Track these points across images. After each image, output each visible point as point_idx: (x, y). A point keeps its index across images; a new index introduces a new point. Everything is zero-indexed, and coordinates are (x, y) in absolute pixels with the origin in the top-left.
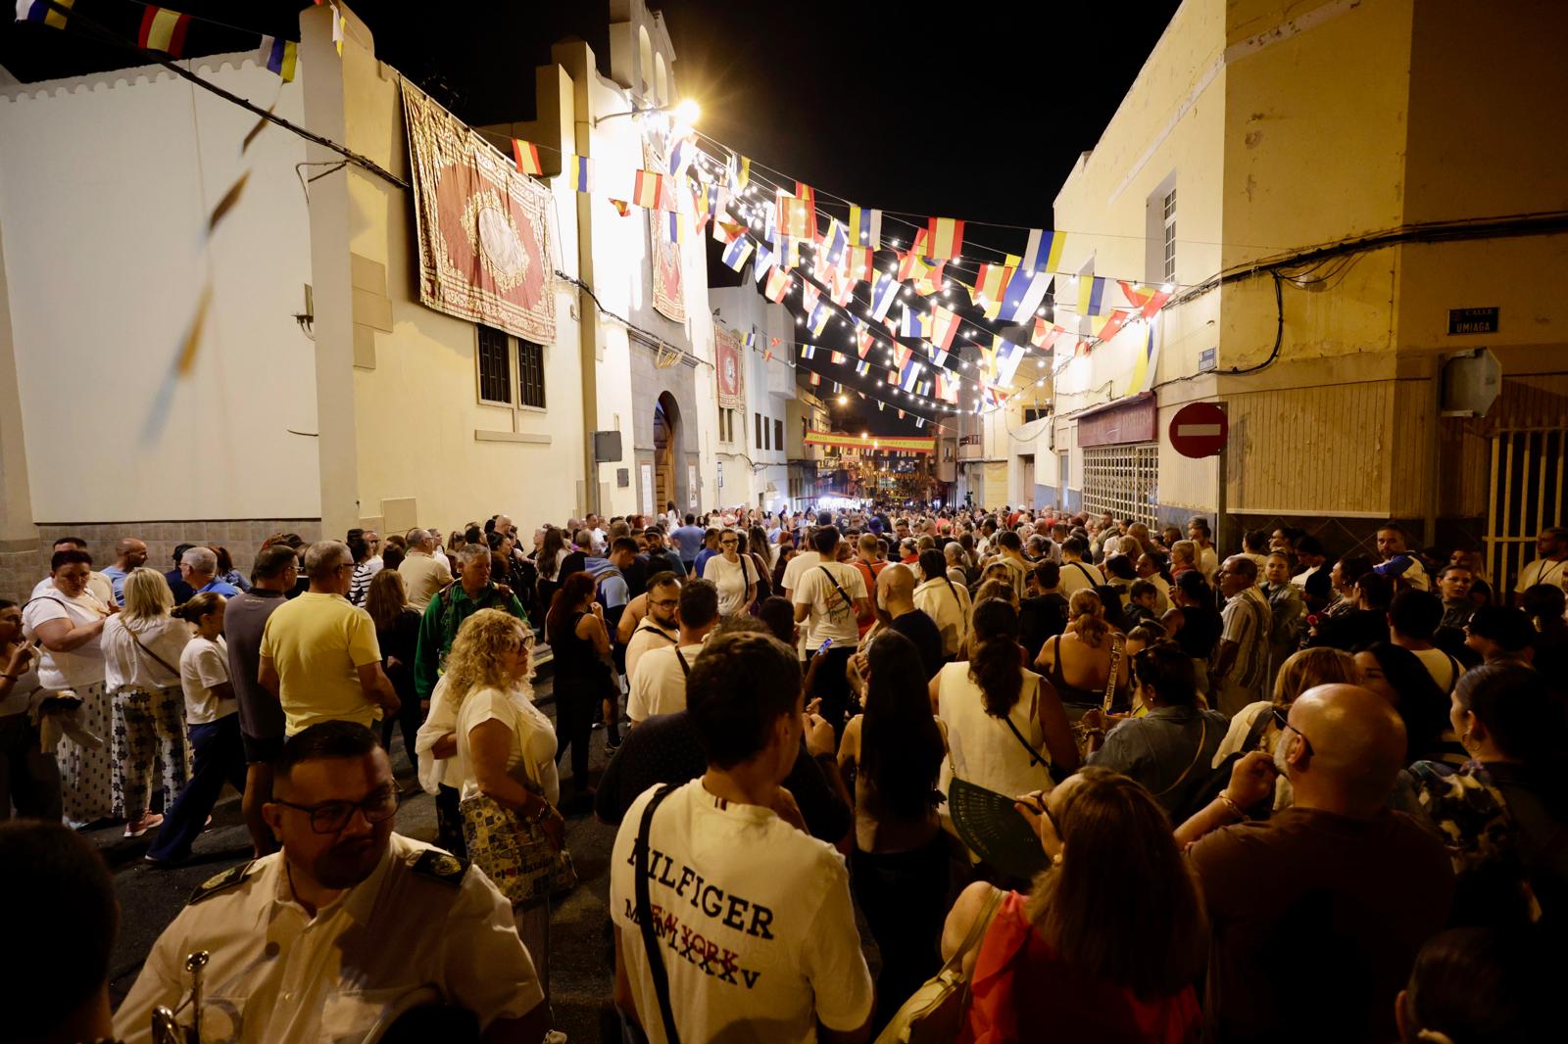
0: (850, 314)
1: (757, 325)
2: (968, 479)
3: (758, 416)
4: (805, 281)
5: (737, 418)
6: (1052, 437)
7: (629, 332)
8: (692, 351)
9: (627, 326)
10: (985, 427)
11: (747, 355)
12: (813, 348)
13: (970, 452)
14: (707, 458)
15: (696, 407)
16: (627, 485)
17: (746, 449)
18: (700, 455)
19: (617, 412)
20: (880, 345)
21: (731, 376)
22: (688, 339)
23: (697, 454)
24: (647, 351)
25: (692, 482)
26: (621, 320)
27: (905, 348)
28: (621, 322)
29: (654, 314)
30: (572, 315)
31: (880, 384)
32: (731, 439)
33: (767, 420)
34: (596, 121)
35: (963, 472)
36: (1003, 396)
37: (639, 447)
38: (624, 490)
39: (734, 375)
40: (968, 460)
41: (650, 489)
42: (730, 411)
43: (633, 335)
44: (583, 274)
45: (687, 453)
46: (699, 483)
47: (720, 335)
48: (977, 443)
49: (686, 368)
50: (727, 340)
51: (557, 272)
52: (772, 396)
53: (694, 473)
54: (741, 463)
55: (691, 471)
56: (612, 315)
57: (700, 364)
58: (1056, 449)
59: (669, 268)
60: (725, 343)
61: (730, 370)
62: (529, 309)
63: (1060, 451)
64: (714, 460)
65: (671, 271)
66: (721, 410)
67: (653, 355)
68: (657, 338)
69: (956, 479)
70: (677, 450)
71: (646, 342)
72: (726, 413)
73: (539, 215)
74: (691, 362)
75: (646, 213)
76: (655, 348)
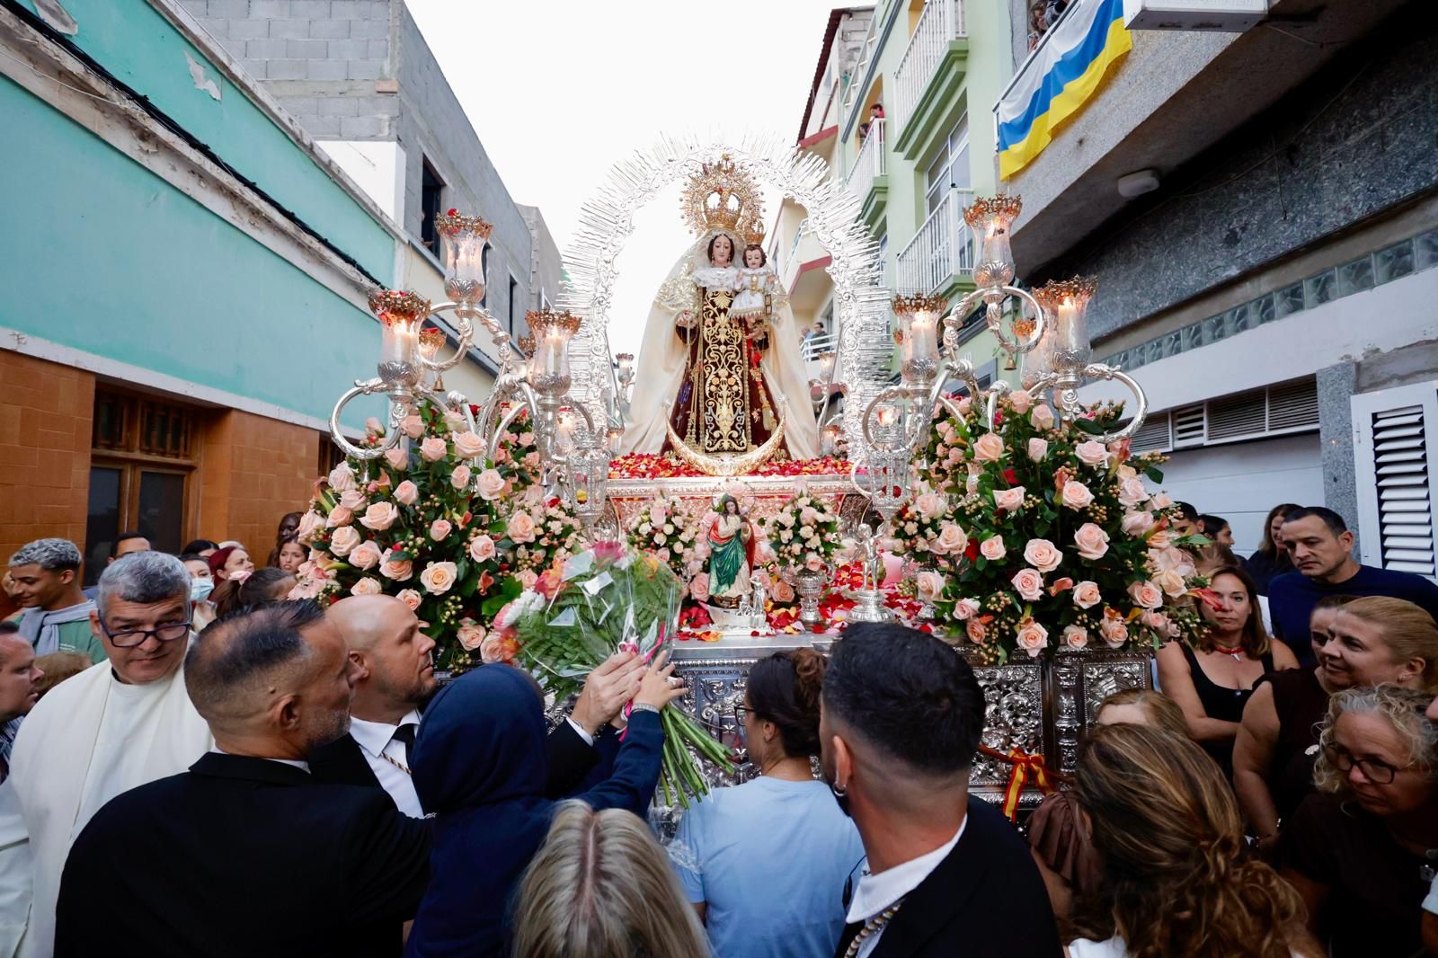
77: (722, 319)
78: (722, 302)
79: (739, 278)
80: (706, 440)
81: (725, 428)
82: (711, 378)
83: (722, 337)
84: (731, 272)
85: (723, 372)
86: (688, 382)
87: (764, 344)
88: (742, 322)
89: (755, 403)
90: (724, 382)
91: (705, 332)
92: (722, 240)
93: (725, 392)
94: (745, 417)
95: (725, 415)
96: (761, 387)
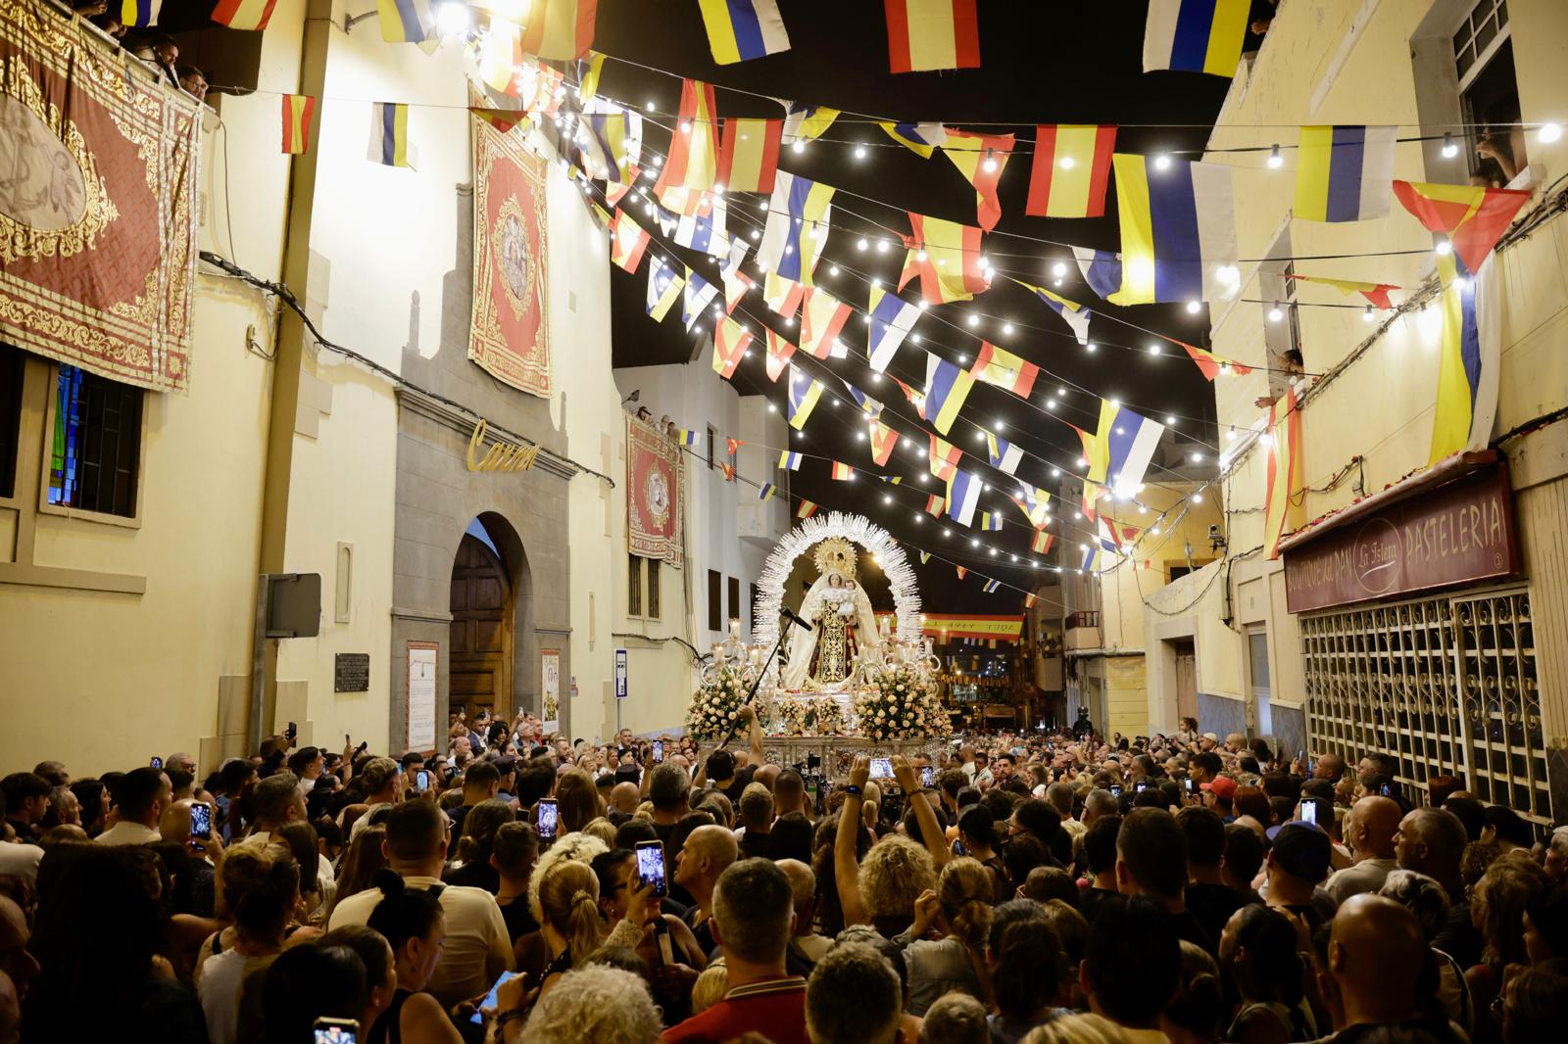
0: (849, 387)
1: (716, 425)
2: (1081, 687)
3: (714, 577)
4: (768, 332)
5: (669, 578)
6: (1229, 599)
7: (398, 394)
8: (565, 448)
9: (394, 383)
10: (1105, 598)
11: (695, 472)
12: (798, 457)
13: (1081, 640)
14: (592, 643)
15: (568, 549)
16: (364, 687)
17: (688, 631)
18: (573, 635)
19: (347, 541)
20: (907, 443)
21: (659, 503)
22: (557, 426)
23: (567, 634)
24: (448, 435)
25: (550, 687)
26: (376, 367)
27: (950, 446)
28: (377, 373)
29: (472, 373)
30: (250, 344)
31: (919, 519)
32: (654, 611)
33: (734, 584)
34: (349, 21)
35: (1074, 675)
36: (1130, 533)
37: (402, 611)
38: (352, 701)
39: (666, 502)
40: (1079, 652)
41: (431, 698)
42: (654, 564)
43: (408, 398)
44: (289, 274)
45: (537, 631)
46: (568, 688)
47: (636, 432)
48: (1092, 625)
49: (548, 479)
50: (653, 443)
51: (204, 256)
52: (745, 544)
53: (556, 669)
54: (676, 655)
55: (549, 665)
56: (351, 354)
57: (581, 473)
58: (1238, 622)
59: (513, 299)
60: (650, 448)
61: (657, 490)
62: (98, 308)
63: (1246, 625)
64: (607, 646)
65: (520, 307)
66: (634, 561)
67: (461, 444)
68: (474, 415)
69: (1065, 688)
70: (520, 628)
71: (443, 418)
72: (644, 567)
73: (171, 145)
74: (564, 470)
75: (466, 200)
76: (465, 430)
77: (834, 616)
78: (834, 607)
79: (842, 596)
80: (824, 676)
81: (833, 670)
82: (828, 645)
83: (834, 625)
84: (840, 591)
85: (833, 642)
86: (818, 647)
87: (857, 627)
88: (844, 617)
89: (849, 657)
90: (834, 648)
91: (826, 623)
92: (835, 577)
93: (834, 652)
94: (843, 665)
95: (833, 663)
96: (852, 649)
